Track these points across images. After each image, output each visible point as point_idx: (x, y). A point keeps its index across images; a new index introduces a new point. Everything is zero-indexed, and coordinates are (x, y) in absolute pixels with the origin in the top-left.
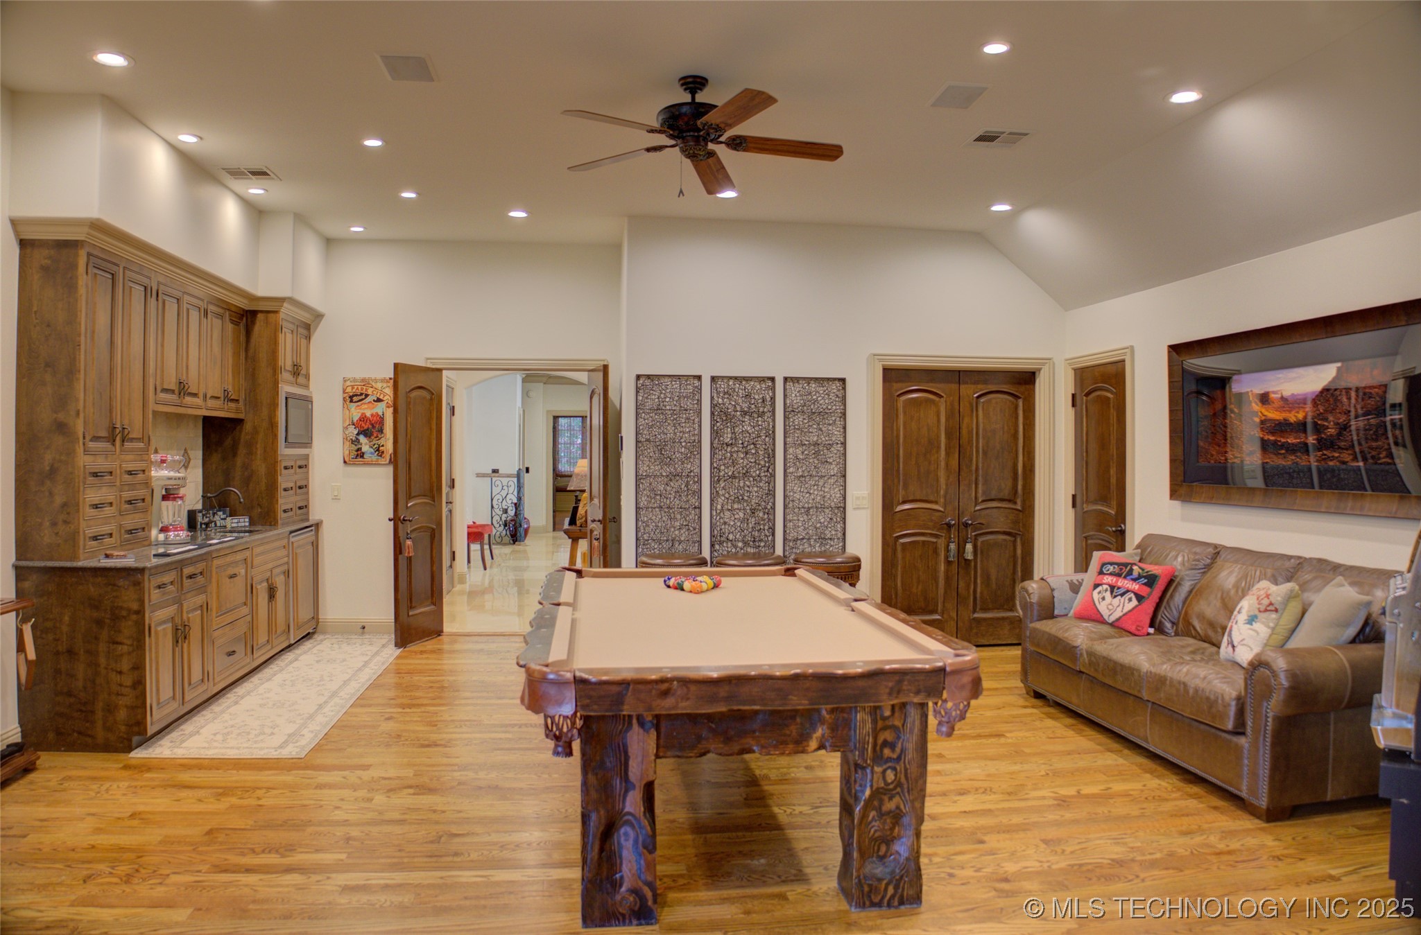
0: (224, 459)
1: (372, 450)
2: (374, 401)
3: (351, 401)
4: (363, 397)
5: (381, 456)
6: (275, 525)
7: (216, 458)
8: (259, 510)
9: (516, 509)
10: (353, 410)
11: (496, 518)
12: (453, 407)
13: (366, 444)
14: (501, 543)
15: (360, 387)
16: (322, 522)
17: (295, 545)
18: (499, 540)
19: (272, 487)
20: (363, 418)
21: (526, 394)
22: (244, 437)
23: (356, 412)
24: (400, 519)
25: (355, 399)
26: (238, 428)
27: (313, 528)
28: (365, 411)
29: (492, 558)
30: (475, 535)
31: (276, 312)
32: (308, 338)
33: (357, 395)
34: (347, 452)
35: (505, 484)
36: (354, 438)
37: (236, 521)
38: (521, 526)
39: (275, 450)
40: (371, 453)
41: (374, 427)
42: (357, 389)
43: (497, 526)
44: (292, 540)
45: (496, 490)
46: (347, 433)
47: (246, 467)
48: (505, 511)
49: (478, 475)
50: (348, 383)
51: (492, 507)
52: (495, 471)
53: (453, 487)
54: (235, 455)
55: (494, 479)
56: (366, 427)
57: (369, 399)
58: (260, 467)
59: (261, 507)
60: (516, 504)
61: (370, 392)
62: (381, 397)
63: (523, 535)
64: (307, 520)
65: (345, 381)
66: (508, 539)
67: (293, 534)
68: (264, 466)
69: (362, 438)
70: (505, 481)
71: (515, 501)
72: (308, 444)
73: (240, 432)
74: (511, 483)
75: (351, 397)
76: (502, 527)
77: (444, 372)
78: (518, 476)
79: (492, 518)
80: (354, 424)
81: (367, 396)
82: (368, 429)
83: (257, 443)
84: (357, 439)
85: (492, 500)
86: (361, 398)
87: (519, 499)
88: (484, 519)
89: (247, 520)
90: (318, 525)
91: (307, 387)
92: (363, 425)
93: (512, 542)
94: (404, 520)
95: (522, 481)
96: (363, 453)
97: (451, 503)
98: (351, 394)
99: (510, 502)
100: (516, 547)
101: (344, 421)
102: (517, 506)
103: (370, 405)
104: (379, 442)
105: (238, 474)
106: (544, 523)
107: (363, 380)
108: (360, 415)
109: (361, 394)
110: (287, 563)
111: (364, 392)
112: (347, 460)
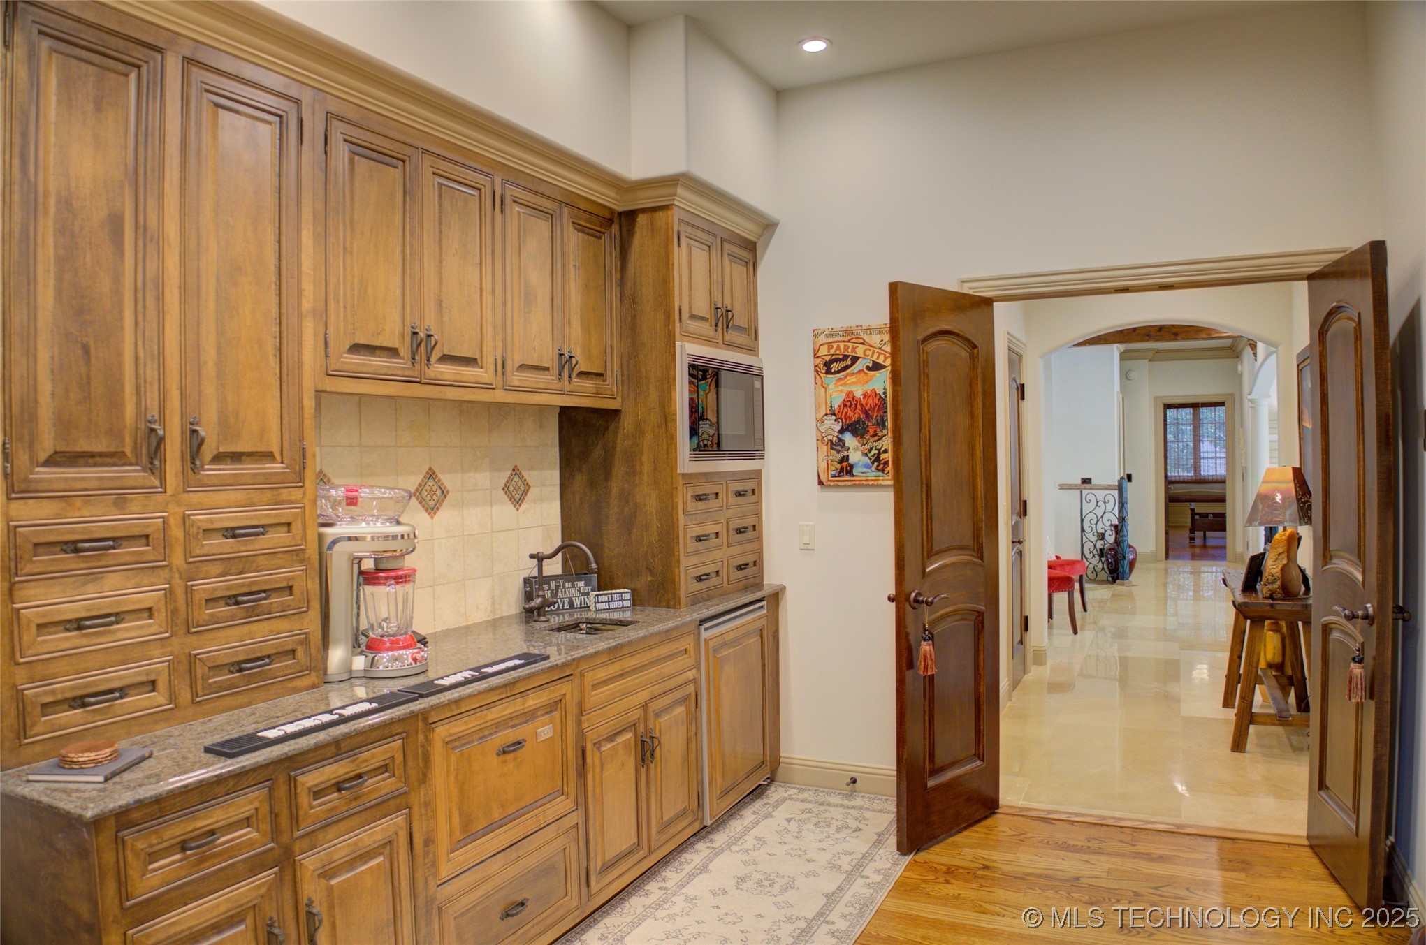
0: (592, 484)
1: (867, 460)
2: (868, 368)
3: (828, 372)
4: (849, 362)
5: (883, 471)
6: (675, 607)
7: (580, 481)
8: (649, 579)
9: (1117, 533)
10: (831, 386)
11: (1088, 545)
12: (1023, 386)
13: (856, 449)
14: (1095, 581)
15: (842, 345)
16: (784, 588)
17: (711, 644)
18: (1092, 576)
19: (669, 537)
20: (850, 402)
21: (1125, 375)
22: (621, 444)
23: (837, 391)
24: (908, 599)
25: (835, 367)
26: (613, 426)
27: (764, 603)
28: (853, 388)
29: (1085, 610)
30: (1060, 579)
31: (666, 208)
32: (752, 264)
33: (837, 360)
34: (824, 465)
35: (1100, 498)
36: (835, 439)
37: (605, 598)
38: (1124, 558)
39: (672, 465)
40: (866, 466)
41: (868, 416)
42: (838, 348)
43: (1089, 556)
44: (705, 635)
45: (1088, 508)
46: (822, 429)
47: (625, 497)
48: (1102, 536)
49: (1063, 487)
50: (822, 339)
51: (1083, 530)
52: (1086, 481)
53: (1025, 514)
54: (608, 476)
55: (1085, 492)
56: (855, 418)
57: (860, 365)
58: (649, 499)
59: (652, 574)
60: (1116, 527)
61: (860, 351)
62: (880, 361)
63: (1127, 570)
64: (759, 585)
65: (816, 336)
66: (1104, 575)
67: (707, 625)
68: (654, 496)
69: (849, 439)
70: (1101, 494)
71: (1116, 522)
72: (755, 449)
73: (616, 433)
74: (1109, 498)
75: (828, 364)
76: (1097, 558)
77: (995, 304)
78: (1120, 488)
79: (1082, 545)
80: (833, 414)
81: (855, 359)
82: (858, 422)
83: (642, 453)
84: (840, 440)
85: (1082, 520)
86: (844, 364)
87: (1122, 519)
88: (1071, 554)
89: (627, 596)
90: (775, 598)
91: (753, 350)
92: (850, 413)
93: (1110, 579)
94: (916, 601)
95: (1124, 495)
96: (852, 466)
97: (1020, 542)
98: (828, 358)
99: (1109, 523)
100: (1118, 588)
101: (818, 408)
102: (1119, 529)
103: (861, 376)
104: (879, 444)
105: (613, 510)
106: (1153, 548)
107: (847, 332)
108: (843, 396)
109: (845, 358)
110: (695, 681)
111: (850, 352)
112: (824, 479)
